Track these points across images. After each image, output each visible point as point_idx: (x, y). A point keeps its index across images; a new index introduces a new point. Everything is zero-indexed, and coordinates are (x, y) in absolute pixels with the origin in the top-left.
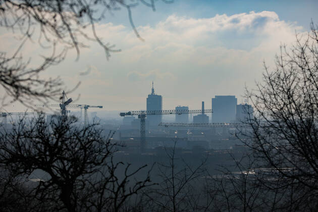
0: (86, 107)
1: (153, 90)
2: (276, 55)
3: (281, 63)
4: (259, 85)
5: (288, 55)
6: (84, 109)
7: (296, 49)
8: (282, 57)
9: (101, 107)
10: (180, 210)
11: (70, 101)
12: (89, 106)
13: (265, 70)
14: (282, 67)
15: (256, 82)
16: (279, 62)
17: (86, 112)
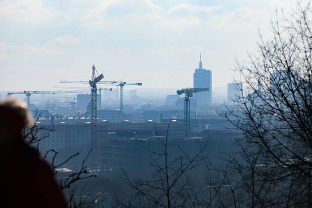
0: (122, 85)
1: (201, 64)
2: (271, 21)
3: (277, 30)
4: (252, 56)
5: (287, 20)
6: (119, 87)
7: (296, 13)
8: (277, 23)
9: (140, 84)
10: (177, 205)
11: (101, 77)
12: (125, 83)
13: (260, 38)
14: (279, 34)
15: (248, 53)
16: (274, 28)
17: (122, 90)
